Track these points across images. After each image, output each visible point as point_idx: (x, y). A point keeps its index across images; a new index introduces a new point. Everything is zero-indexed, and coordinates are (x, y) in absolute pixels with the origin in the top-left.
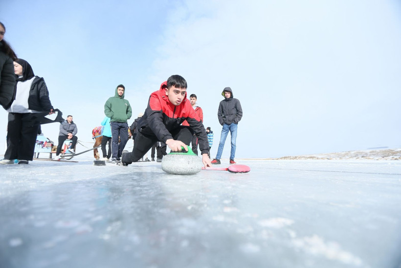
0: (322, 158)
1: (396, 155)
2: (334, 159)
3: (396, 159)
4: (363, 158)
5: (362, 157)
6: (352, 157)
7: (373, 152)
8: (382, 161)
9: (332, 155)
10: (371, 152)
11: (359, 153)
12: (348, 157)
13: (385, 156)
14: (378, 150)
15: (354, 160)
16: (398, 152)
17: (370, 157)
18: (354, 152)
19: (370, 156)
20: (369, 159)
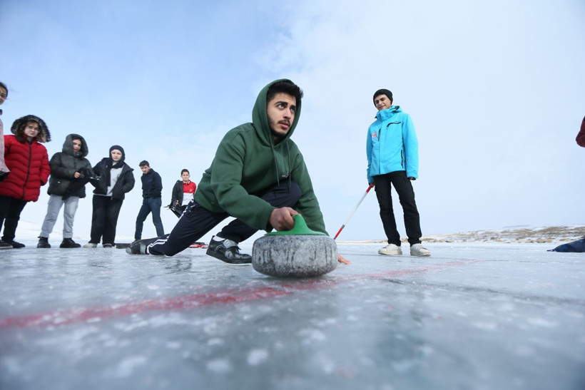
0: (441, 241)
1: (533, 237)
2: (456, 241)
3: (532, 242)
4: (492, 241)
5: (492, 238)
6: (478, 239)
7: (505, 232)
8: (515, 244)
9: (453, 237)
10: (502, 232)
11: (489, 233)
12: (473, 239)
13: (520, 238)
14: (512, 230)
15: (481, 244)
16: (536, 232)
17: (502, 239)
18: (481, 232)
19: (501, 237)
20: (500, 241)
